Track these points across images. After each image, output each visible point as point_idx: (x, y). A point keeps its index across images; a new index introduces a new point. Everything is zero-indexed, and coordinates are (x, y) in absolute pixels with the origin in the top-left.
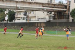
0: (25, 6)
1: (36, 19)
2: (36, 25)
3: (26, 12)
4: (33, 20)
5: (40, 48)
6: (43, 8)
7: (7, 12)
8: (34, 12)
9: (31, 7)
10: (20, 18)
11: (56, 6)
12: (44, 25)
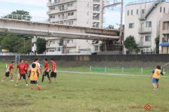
0: (60, 32)
1: (77, 50)
2: (77, 59)
3: (62, 40)
4: (73, 52)
5: (82, 91)
6: (86, 34)
7: (34, 40)
8: (74, 40)
9: (68, 33)
10: (54, 49)
11: (104, 32)
12: (88, 59)
